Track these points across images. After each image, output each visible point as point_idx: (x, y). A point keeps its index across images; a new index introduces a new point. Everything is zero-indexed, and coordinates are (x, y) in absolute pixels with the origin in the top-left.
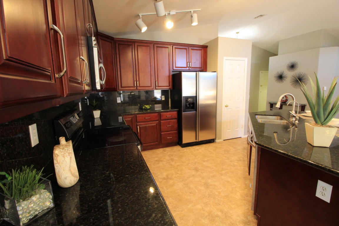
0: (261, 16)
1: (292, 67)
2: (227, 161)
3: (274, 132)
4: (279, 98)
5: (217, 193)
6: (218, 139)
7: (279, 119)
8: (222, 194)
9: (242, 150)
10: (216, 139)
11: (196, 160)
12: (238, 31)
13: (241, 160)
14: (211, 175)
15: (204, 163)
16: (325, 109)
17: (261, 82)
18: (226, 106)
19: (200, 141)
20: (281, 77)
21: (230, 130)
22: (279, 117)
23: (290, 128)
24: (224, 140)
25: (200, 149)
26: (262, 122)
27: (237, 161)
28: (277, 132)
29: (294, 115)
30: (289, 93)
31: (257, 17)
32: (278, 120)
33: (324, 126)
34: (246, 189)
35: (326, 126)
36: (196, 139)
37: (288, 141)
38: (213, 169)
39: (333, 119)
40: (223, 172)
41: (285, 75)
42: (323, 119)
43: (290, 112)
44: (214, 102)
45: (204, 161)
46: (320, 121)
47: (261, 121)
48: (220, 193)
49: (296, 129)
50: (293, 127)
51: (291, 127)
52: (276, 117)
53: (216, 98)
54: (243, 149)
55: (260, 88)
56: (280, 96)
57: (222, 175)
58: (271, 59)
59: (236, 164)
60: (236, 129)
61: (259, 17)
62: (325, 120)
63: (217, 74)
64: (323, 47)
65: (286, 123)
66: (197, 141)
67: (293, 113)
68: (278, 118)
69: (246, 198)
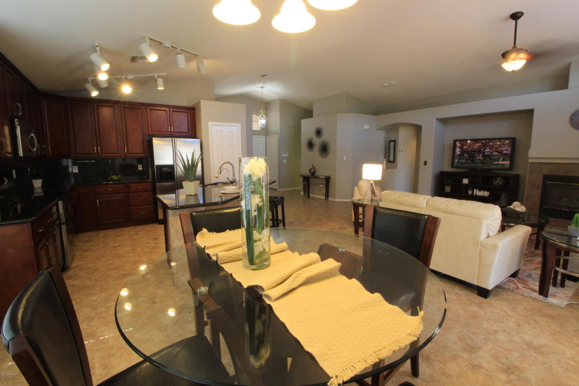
1: (319, 133)
20: (310, 145)
41: (314, 142)
58: (304, 121)
63: (201, 140)
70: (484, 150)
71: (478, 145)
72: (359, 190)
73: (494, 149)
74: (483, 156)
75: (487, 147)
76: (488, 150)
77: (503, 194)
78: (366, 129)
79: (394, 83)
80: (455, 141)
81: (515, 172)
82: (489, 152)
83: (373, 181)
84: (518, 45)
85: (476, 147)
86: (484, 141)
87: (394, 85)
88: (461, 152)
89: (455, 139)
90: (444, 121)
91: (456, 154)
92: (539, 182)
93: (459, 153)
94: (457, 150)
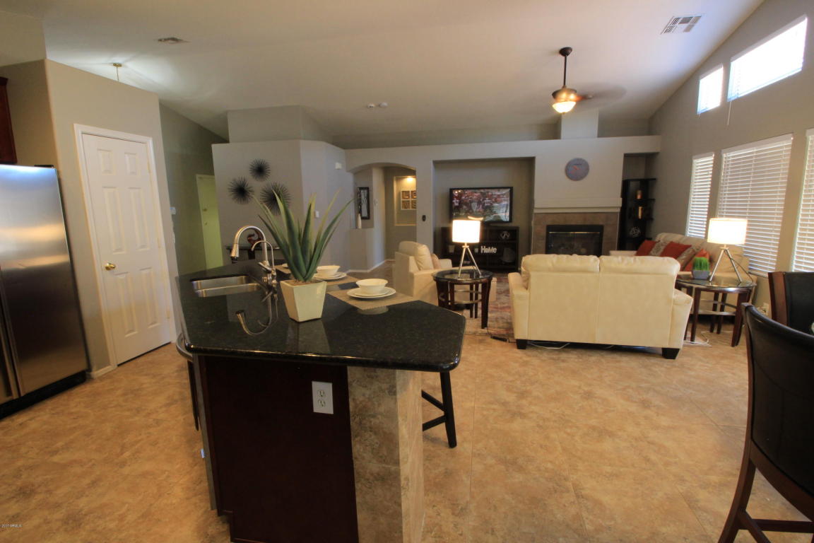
0: (173, 39)
1: (260, 170)
2: (137, 418)
3: (238, 313)
4: (235, 235)
5: (112, 525)
6: (99, 368)
7: (244, 281)
8: (131, 517)
9: (176, 374)
10: (89, 369)
11: (20, 463)
12: (118, 60)
13: (176, 401)
14: (87, 481)
15: (56, 459)
16: (304, 252)
17: (203, 202)
18: (107, 268)
19: (28, 395)
20: (241, 192)
21: (135, 333)
22: (244, 277)
23: (266, 296)
24: (119, 365)
25: (31, 420)
26: (208, 295)
27: (164, 409)
28: (242, 311)
29: (268, 268)
30: (251, 225)
31: (166, 40)
32: (242, 283)
33: (307, 281)
34: (196, 468)
35: (311, 282)
36: (9, 392)
37: (267, 325)
38: (91, 460)
39: (319, 268)
40: (127, 454)
41: (248, 186)
42: (304, 270)
43: (260, 263)
44: (62, 259)
45: (56, 452)
46: (301, 274)
47: (205, 291)
48: (122, 518)
49: (275, 296)
50: (271, 293)
51: (267, 293)
52: (238, 277)
53: (68, 245)
54: (177, 371)
55: (203, 213)
56: (236, 232)
57: (123, 464)
58: (216, 148)
59: (162, 416)
60: (151, 327)
61: (170, 41)
62: (307, 271)
63: (58, 173)
64: (305, 139)
65: (258, 287)
66: (15, 396)
67: (266, 265)
68: (242, 279)
69: (198, 487)
70: (484, 200)
71: (477, 194)
72: (417, 261)
73: (493, 200)
74: (483, 208)
75: (486, 197)
76: (487, 200)
77: (505, 249)
78: (338, 169)
79: (385, 104)
80: (452, 190)
81: (513, 225)
82: (489, 203)
83: (468, 244)
84: (568, 85)
85: (475, 197)
86: (482, 191)
87: (385, 107)
88: (460, 203)
89: (452, 187)
90: (438, 164)
91: (453, 207)
92: (544, 233)
93: (457, 204)
94: (454, 201)
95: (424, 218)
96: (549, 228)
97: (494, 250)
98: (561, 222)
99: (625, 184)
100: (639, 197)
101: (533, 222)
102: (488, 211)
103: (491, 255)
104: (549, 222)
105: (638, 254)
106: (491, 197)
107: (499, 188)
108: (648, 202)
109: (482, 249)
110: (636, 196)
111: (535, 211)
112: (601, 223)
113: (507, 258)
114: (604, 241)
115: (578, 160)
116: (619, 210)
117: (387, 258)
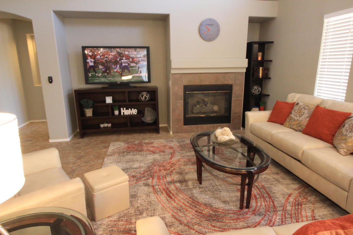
70: (120, 60)
71: (112, 53)
73: (131, 60)
74: (120, 67)
75: (123, 57)
76: (124, 60)
80: (83, 48)
81: (152, 84)
85: (111, 57)
86: (118, 50)
88: (95, 63)
91: (88, 66)
92: (181, 93)
93: (92, 64)
94: (89, 60)
95: (50, 80)
96: (187, 88)
97: (134, 112)
98: (196, 82)
99: (250, 46)
100: (260, 58)
101: (170, 83)
102: (126, 71)
103: (131, 117)
104: (186, 82)
105: (260, 110)
106: (128, 57)
107: (135, 48)
108: (265, 63)
109: (122, 111)
110: (257, 58)
111: (173, 72)
112: (230, 83)
113: (148, 118)
114: (233, 99)
115: (210, 20)
116: (245, 71)
117: (29, 120)
